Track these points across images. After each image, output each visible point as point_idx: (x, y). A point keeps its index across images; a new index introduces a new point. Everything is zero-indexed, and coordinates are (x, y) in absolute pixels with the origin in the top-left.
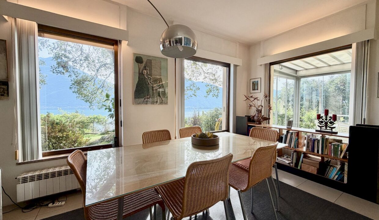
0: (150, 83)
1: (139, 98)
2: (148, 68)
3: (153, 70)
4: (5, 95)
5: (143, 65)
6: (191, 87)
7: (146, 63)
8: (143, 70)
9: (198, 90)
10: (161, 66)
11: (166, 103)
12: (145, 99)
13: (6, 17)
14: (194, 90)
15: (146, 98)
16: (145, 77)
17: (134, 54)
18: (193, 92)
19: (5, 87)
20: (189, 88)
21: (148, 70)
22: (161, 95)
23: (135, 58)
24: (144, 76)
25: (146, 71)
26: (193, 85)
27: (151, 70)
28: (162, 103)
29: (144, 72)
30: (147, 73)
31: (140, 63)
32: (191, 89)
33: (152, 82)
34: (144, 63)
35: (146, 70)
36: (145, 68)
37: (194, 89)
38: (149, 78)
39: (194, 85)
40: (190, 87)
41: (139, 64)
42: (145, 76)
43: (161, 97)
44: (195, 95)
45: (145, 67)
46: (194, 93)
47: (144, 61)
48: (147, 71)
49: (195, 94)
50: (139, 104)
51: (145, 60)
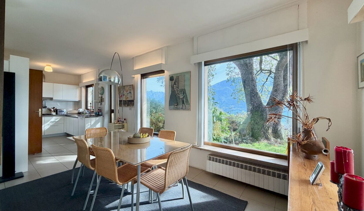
2: (177, 83)
3: (180, 84)
5: (174, 81)
7: (176, 79)
8: (173, 85)
10: (185, 79)
11: (189, 110)
13: (133, 76)
15: (175, 105)
16: (175, 90)
17: (170, 75)
19: (133, 102)
22: (185, 103)
23: (170, 78)
25: (175, 86)
28: (185, 109)
34: (174, 80)
38: (177, 91)
41: (172, 81)
50: (172, 109)
51: (175, 78)
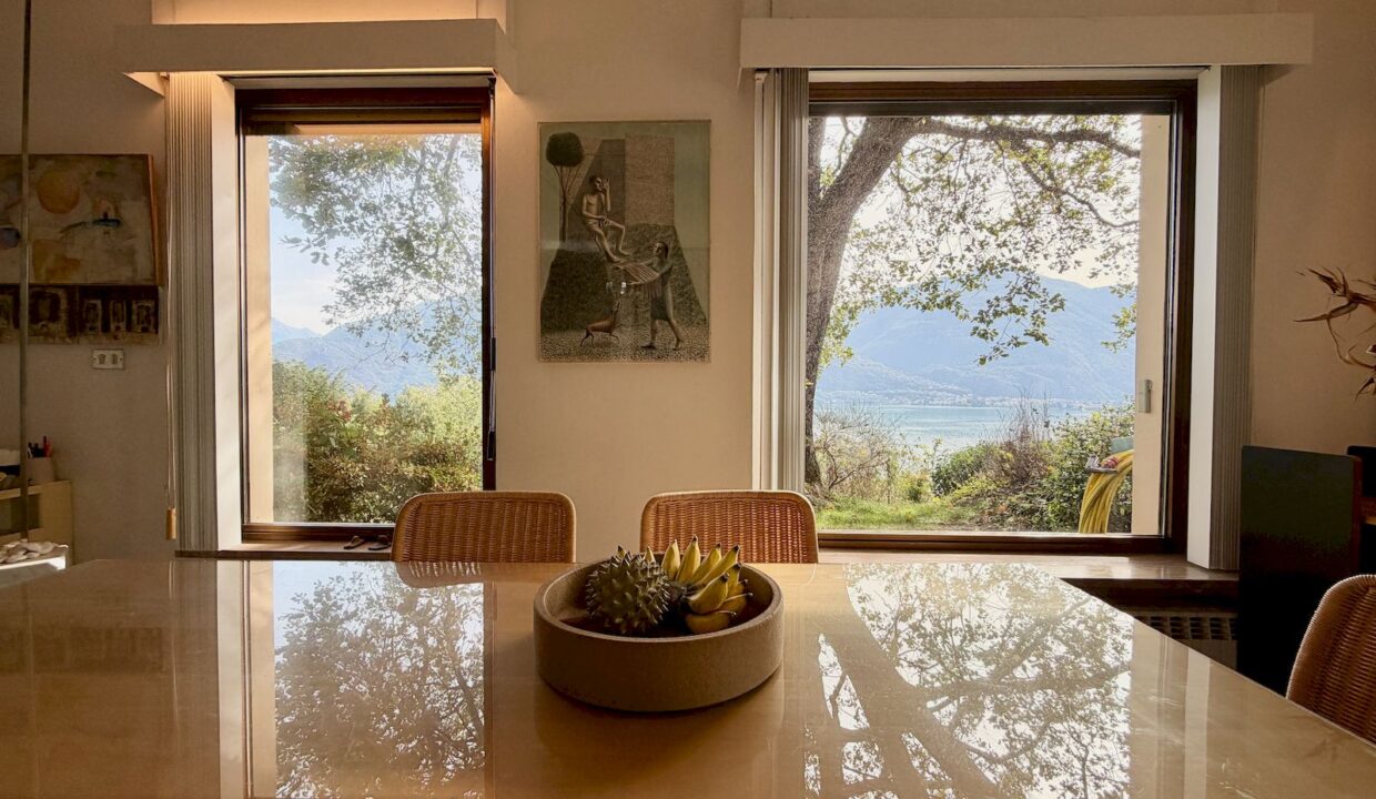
0: (615, 258)
1: (560, 328)
2: (607, 185)
3: (631, 191)
4: (151, 328)
5: (583, 170)
6: (1018, 301)
7: (598, 160)
8: (580, 197)
9: (1054, 310)
10: (672, 167)
11: (702, 354)
12: (588, 334)
14: (1029, 311)
15: (595, 329)
16: (589, 228)
17: (544, 127)
18: (1027, 323)
19: (150, 304)
20: (1004, 305)
21: (604, 191)
22: (671, 312)
23: (545, 147)
24: (585, 223)
25: (594, 200)
26: (1024, 290)
27: (620, 192)
28: (675, 352)
29: (589, 204)
30: (602, 208)
31: (568, 165)
32: (1014, 310)
33: (624, 248)
34: (588, 161)
35: (595, 192)
36: (591, 185)
37: (1033, 305)
38: (610, 233)
39: (1034, 288)
40: (1010, 300)
41: (564, 169)
42: (591, 221)
43: (674, 322)
44: (1038, 338)
45: (592, 180)
46: (1031, 328)
47: (586, 151)
48: (600, 199)
49: (1042, 330)
50: (566, 355)
51: (590, 146)
